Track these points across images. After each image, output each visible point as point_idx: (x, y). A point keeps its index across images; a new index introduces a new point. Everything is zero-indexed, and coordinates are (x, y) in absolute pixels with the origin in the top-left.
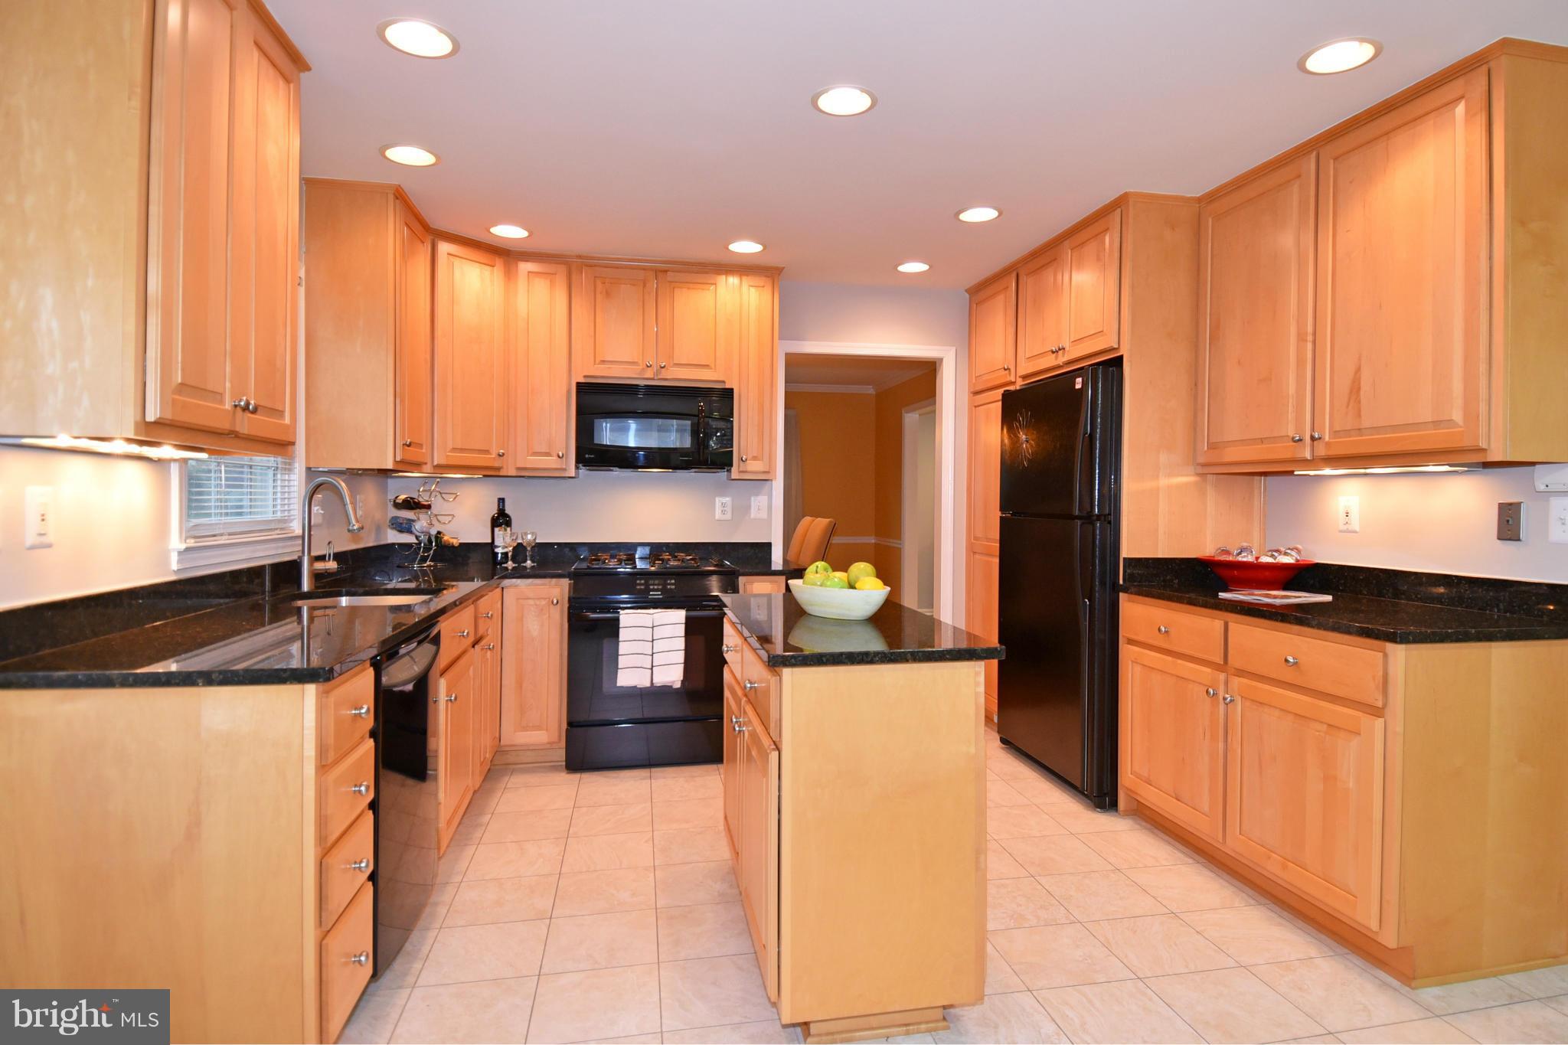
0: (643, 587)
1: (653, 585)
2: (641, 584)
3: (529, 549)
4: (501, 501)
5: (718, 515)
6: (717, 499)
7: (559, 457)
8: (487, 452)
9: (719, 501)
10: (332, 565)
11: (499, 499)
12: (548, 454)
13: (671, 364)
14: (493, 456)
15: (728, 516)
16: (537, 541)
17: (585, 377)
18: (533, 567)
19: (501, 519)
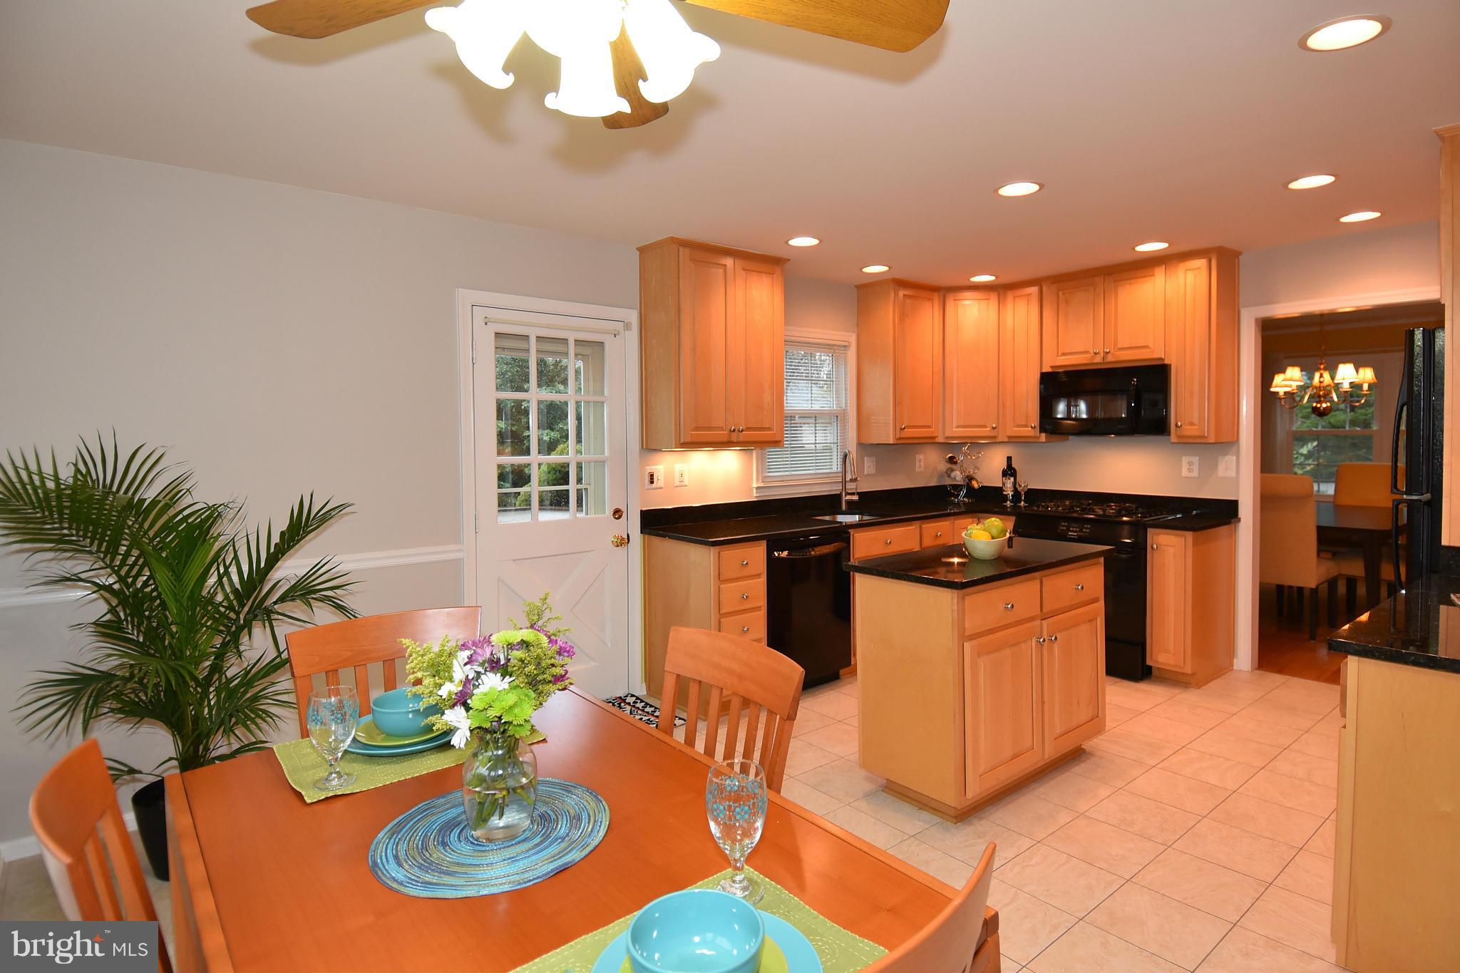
0: (1065, 528)
1: (1073, 527)
2: (1064, 526)
3: (1023, 493)
4: (1009, 459)
5: (1185, 472)
6: (1184, 458)
7: (1032, 427)
8: (985, 426)
9: (1185, 460)
10: (856, 498)
11: (1008, 457)
12: (1026, 426)
13: (1116, 349)
14: (989, 429)
15: (1195, 474)
16: (1029, 487)
17: (1052, 367)
18: (1025, 507)
19: (1009, 471)
